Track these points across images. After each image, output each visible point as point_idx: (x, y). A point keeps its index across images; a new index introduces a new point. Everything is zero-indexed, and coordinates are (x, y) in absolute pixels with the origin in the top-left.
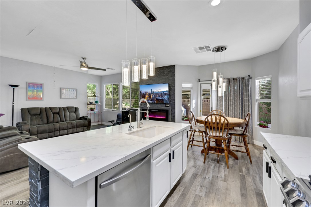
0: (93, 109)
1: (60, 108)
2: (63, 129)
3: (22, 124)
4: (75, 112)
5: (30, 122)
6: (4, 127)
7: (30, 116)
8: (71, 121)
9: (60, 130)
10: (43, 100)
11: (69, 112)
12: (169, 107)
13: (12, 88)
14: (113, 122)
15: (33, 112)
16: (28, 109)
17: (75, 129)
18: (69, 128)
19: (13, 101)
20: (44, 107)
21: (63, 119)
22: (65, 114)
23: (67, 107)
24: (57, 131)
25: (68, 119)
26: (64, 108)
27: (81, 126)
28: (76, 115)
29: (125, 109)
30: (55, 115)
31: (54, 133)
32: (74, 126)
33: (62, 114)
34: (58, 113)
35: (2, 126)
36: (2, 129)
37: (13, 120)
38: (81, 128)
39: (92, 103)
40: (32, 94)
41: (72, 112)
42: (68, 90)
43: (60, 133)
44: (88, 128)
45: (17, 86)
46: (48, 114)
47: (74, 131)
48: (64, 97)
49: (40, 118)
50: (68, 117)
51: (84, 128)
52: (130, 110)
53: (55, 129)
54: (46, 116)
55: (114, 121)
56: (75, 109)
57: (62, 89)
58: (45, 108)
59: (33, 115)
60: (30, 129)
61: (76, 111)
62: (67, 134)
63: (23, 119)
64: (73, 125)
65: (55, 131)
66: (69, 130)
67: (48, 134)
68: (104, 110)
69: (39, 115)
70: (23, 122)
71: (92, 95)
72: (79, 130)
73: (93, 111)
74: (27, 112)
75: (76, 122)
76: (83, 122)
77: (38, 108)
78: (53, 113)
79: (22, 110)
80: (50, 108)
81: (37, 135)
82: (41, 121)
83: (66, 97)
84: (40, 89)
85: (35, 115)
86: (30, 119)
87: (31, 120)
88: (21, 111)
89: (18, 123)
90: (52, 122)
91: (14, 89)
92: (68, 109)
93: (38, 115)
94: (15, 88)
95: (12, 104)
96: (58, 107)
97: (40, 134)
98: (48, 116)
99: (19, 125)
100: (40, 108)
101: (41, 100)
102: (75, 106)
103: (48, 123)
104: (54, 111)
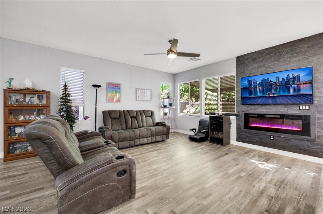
0: (166, 113)
1: (136, 111)
2: (143, 138)
3: (104, 129)
4: (151, 117)
5: (110, 126)
6: (89, 132)
7: (110, 120)
8: (150, 127)
9: (140, 138)
10: (121, 103)
11: (146, 117)
12: (309, 110)
13: (95, 88)
14: (194, 131)
15: (113, 116)
16: (108, 111)
17: (155, 137)
18: (148, 136)
19: (96, 103)
20: (122, 110)
21: (140, 124)
22: (142, 118)
23: (143, 111)
24: (137, 139)
25: (145, 124)
26: (141, 112)
27: (160, 134)
28: (152, 120)
29: (214, 114)
30: (133, 119)
31: (134, 141)
32: (154, 134)
33: (139, 118)
34: (135, 117)
35: (87, 131)
36: (87, 135)
37: (96, 124)
38: (160, 136)
39: (167, 106)
40: (112, 95)
41: (148, 116)
42: (143, 90)
43: (140, 142)
44: (167, 136)
45: (99, 86)
46: (126, 118)
47: (153, 139)
48: (140, 99)
49: (119, 122)
50: (145, 122)
51: (163, 137)
52: (222, 115)
53: (135, 136)
54: (124, 120)
55: (195, 129)
56: (151, 113)
57: (138, 90)
58: (124, 111)
59: (113, 119)
60: (112, 136)
61: (152, 115)
62: (146, 143)
63: (105, 123)
64: (152, 133)
65: (135, 139)
66: (148, 138)
67: (128, 142)
68: (178, 115)
69: (119, 118)
70: (105, 126)
71: (166, 97)
72: (158, 139)
73: (166, 116)
74: (108, 115)
75: (155, 129)
76: (162, 129)
77: (117, 111)
78: (131, 117)
79: (104, 112)
80: (128, 111)
81: (118, 143)
82: (120, 126)
83: (141, 99)
84: (117, 90)
85: (115, 119)
86: (110, 123)
87: (112, 124)
88: (102, 114)
89: (100, 127)
90: (131, 128)
91: (96, 89)
92: (144, 113)
93: (117, 118)
94: (98, 88)
95: (95, 107)
96: (135, 110)
97: (121, 142)
98: (126, 120)
99: (102, 130)
100: (119, 111)
101: (119, 102)
102: (150, 110)
103: (126, 129)
104: (132, 115)
